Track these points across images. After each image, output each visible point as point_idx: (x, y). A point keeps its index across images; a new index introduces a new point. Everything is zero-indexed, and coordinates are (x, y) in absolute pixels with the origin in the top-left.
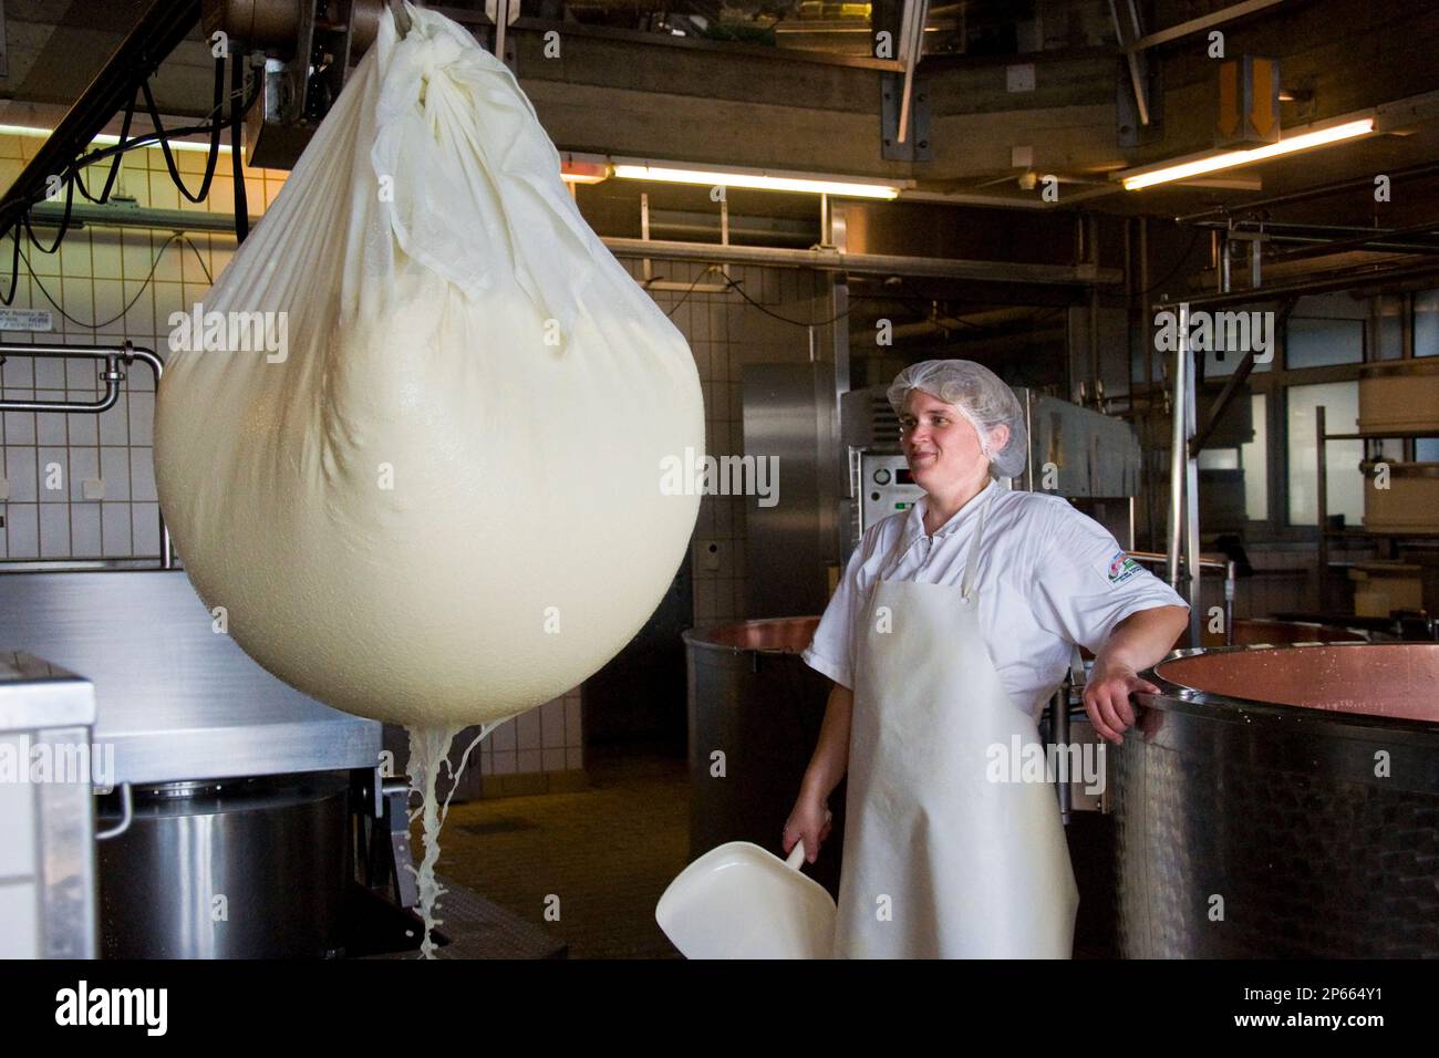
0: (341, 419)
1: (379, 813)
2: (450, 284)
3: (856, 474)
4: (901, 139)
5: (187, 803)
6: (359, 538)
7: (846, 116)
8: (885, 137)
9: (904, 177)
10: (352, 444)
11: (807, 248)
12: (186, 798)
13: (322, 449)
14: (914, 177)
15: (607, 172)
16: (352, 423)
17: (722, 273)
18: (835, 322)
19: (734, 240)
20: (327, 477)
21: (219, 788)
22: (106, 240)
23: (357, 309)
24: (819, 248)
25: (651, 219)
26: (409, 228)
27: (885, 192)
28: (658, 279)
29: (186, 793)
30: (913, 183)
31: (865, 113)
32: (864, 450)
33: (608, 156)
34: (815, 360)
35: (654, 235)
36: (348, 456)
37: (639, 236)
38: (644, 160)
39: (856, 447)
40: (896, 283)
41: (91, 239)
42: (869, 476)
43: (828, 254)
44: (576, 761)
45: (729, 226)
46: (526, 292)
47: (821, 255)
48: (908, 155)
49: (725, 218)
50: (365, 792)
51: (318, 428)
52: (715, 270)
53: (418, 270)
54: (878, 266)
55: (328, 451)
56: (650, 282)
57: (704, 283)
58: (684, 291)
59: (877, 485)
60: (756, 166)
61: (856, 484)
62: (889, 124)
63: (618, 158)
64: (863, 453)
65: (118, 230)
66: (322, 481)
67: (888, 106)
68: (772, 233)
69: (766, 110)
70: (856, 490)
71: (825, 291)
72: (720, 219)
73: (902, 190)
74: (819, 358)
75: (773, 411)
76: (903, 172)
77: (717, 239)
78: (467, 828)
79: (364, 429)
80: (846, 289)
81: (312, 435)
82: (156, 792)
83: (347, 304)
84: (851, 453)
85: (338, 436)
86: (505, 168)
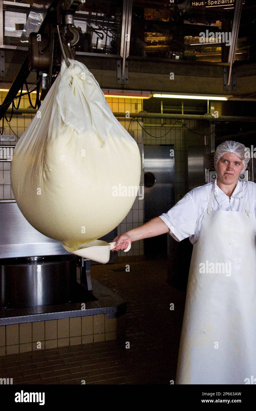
0: (47, 165)
1: (83, 266)
2: (74, 130)
3: (207, 176)
4: (229, 84)
5: (36, 262)
6: (51, 195)
7: (214, 79)
8: (225, 84)
9: (229, 95)
10: (49, 171)
11: (204, 115)
12: (36, 261)
13: (43, 172)
14: (232, 94)
15: (151, 96)
16: (49, 166)
17: (182, 122)
18: (211, 134)
19: (185, 113)
20: (44, 179)
21: (43, 258)
22: (28, 117)
23: (51, 136)
24: (207, 114)
25: (163, 108)
26: (65, 116)
27: (224, 99)
28: (165, 124)
29: (36, 259)
30: (232, 96)
31: (219, 77)
32: (209, 169)
33: (151, 91)
34: (206, 145)
35: (164, 112)
36: (48, 174)
37: (160, 112)
38: (160, 92)
39: (207, 169)
40: (227, 123)
41: (24, 117)
42: (210, 177)
43: (209, 116)
44: (142, 253)
45: (184, 109)
46: (95, 131)
47: (207, 116)
48: (230, 89)
49: (183, 107)
50: (80, 260)
51: (42, 167)
52: (179, 121)
53: (67, 126)
54: (223, 119)
55: (44, 173)
56: (163, 125)
57: (177, 125)
58: (171, 127)
59: (212, 179)
60: (190, 93)
61: (207, 179)
62: (225, 80)
63: (154, 92)
64: (209, 170)
65: (31, 115)
66: (43, 181)
67: (225, 75)
68: (196, 111)
69: (193, 78)
70: (207, 181)
71: (209, 126)
72: (181, 107)
73: (229, 98)
74: (207, 144)
75: (196, 158)
76: (229, 93)
77: (180, 113)
78: (113, 270)
79: (52, 167)
80: (214, 125)
81: (41, 168)
82: (28, 259)
83: (49, 136)
84: (206, 170)
85: (46, 169)
86: (91, 99)
